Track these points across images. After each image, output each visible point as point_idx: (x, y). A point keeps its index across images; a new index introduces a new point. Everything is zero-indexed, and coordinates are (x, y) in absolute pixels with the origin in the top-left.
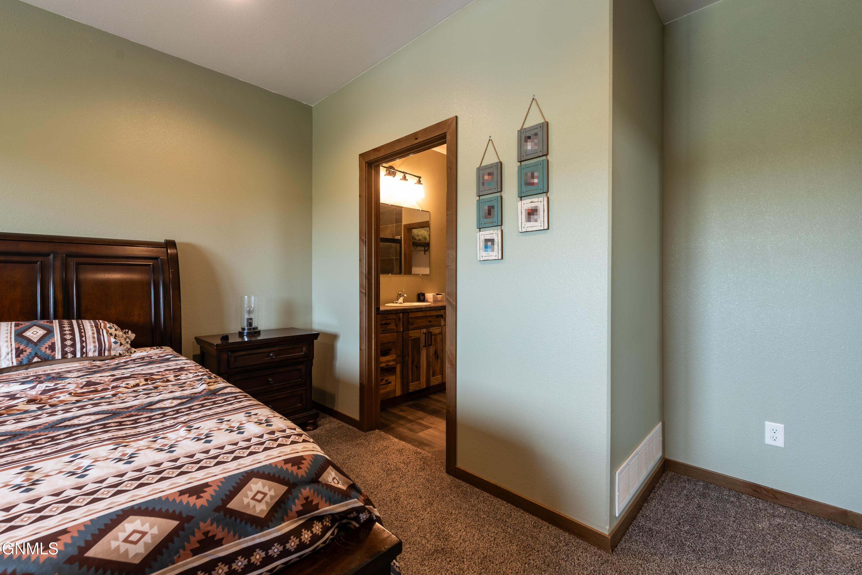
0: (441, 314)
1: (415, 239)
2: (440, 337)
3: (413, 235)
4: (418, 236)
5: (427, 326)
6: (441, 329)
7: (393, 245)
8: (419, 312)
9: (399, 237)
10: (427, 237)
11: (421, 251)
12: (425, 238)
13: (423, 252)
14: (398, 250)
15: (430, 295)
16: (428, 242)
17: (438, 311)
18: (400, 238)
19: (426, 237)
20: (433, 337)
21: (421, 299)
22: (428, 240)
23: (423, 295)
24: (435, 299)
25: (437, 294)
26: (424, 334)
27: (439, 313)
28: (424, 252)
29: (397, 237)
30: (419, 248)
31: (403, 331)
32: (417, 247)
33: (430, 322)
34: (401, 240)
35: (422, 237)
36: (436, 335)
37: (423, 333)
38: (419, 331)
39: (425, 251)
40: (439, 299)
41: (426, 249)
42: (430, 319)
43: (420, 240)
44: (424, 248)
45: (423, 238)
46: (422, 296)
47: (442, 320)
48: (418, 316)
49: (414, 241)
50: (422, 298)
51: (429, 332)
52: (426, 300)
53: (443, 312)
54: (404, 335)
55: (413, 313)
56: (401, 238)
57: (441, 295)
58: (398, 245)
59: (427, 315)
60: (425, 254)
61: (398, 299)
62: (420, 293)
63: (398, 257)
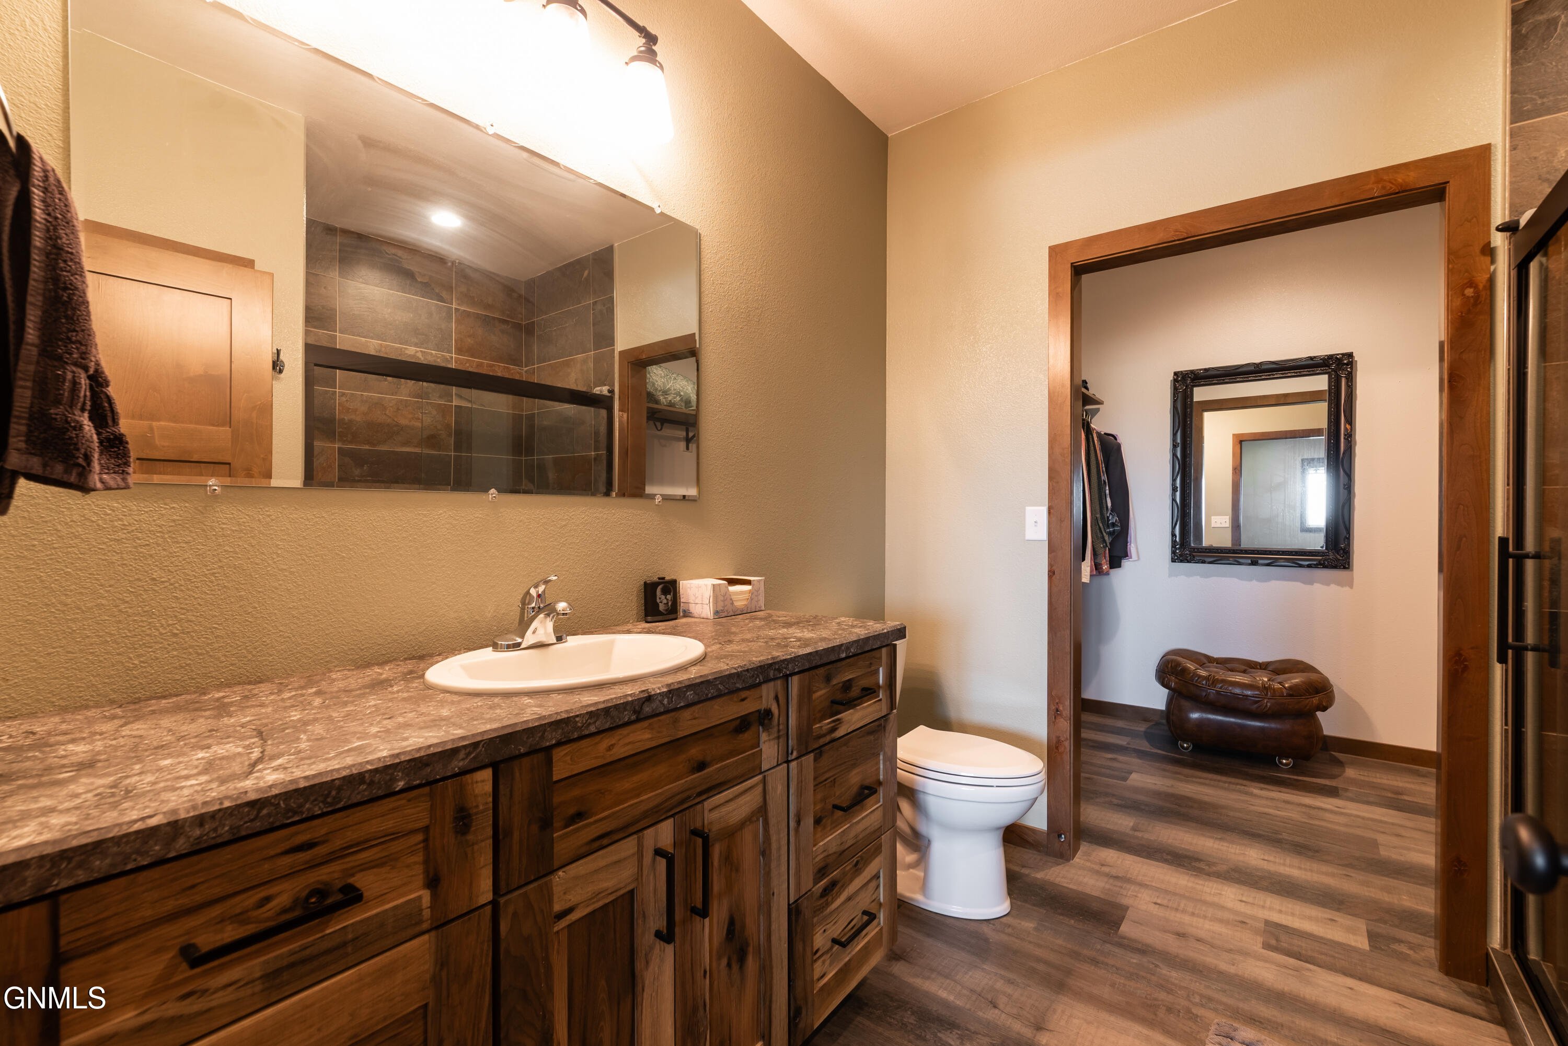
0: (763, 705)
1: (657, 402)
2: (756, 836)
3: (650, 388)
4: (666, 393)
5: (682, 802)
6: (760, 789)
7: (587, 413)
8: (625, 731)
9: (604, 390)
10: (693, 397)
11: (678, 439)
12: (688, 402)
13: (683, 445)
14: (603, 429)
15: (699, 587)
16: (694, 413)
17: (743, 694)
18: (609, 391)
19: (690, 397)
20: (716, 852)
21: (662, 607)
22: (694, 408)
23: (671, 587)
24: (720, 604)
25: (732, 582)
26: (662, 863)
27: (749, 707)
28: (685, 443)
29: (598, 388)
30: (668, 431)
31: (494, 904)
32: (662, 425)
33: (701, 766)
34: (611, 399)
35: (678, 398)
36: (731, 833)
37: (659, 852)
38: (628, 847)
39: (688, 440)
40: (740, 603)
41: (691, 435)
42: (695, 752)
43: (671, 404)
44: (684, 434)
45: (681, 400)
46: (665, 592)
47: (764, 736)
48: (620, 751)
49: (651, 405)
50: (663, 601)
51: (695, 833)
52: (682, 607)
53: (772, 695)
54: (504, 927)
55: (584, 743)
56: (611, 392)
57: (748, 582)
58: (604, 413)
59: (681, 734)
60: (688, 448)
61: (523, 625)
62: (655, 579)
63: (603, 452)
